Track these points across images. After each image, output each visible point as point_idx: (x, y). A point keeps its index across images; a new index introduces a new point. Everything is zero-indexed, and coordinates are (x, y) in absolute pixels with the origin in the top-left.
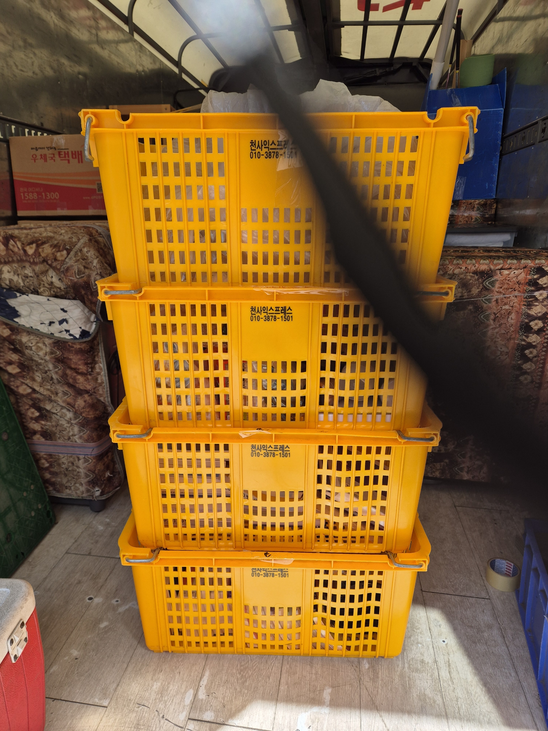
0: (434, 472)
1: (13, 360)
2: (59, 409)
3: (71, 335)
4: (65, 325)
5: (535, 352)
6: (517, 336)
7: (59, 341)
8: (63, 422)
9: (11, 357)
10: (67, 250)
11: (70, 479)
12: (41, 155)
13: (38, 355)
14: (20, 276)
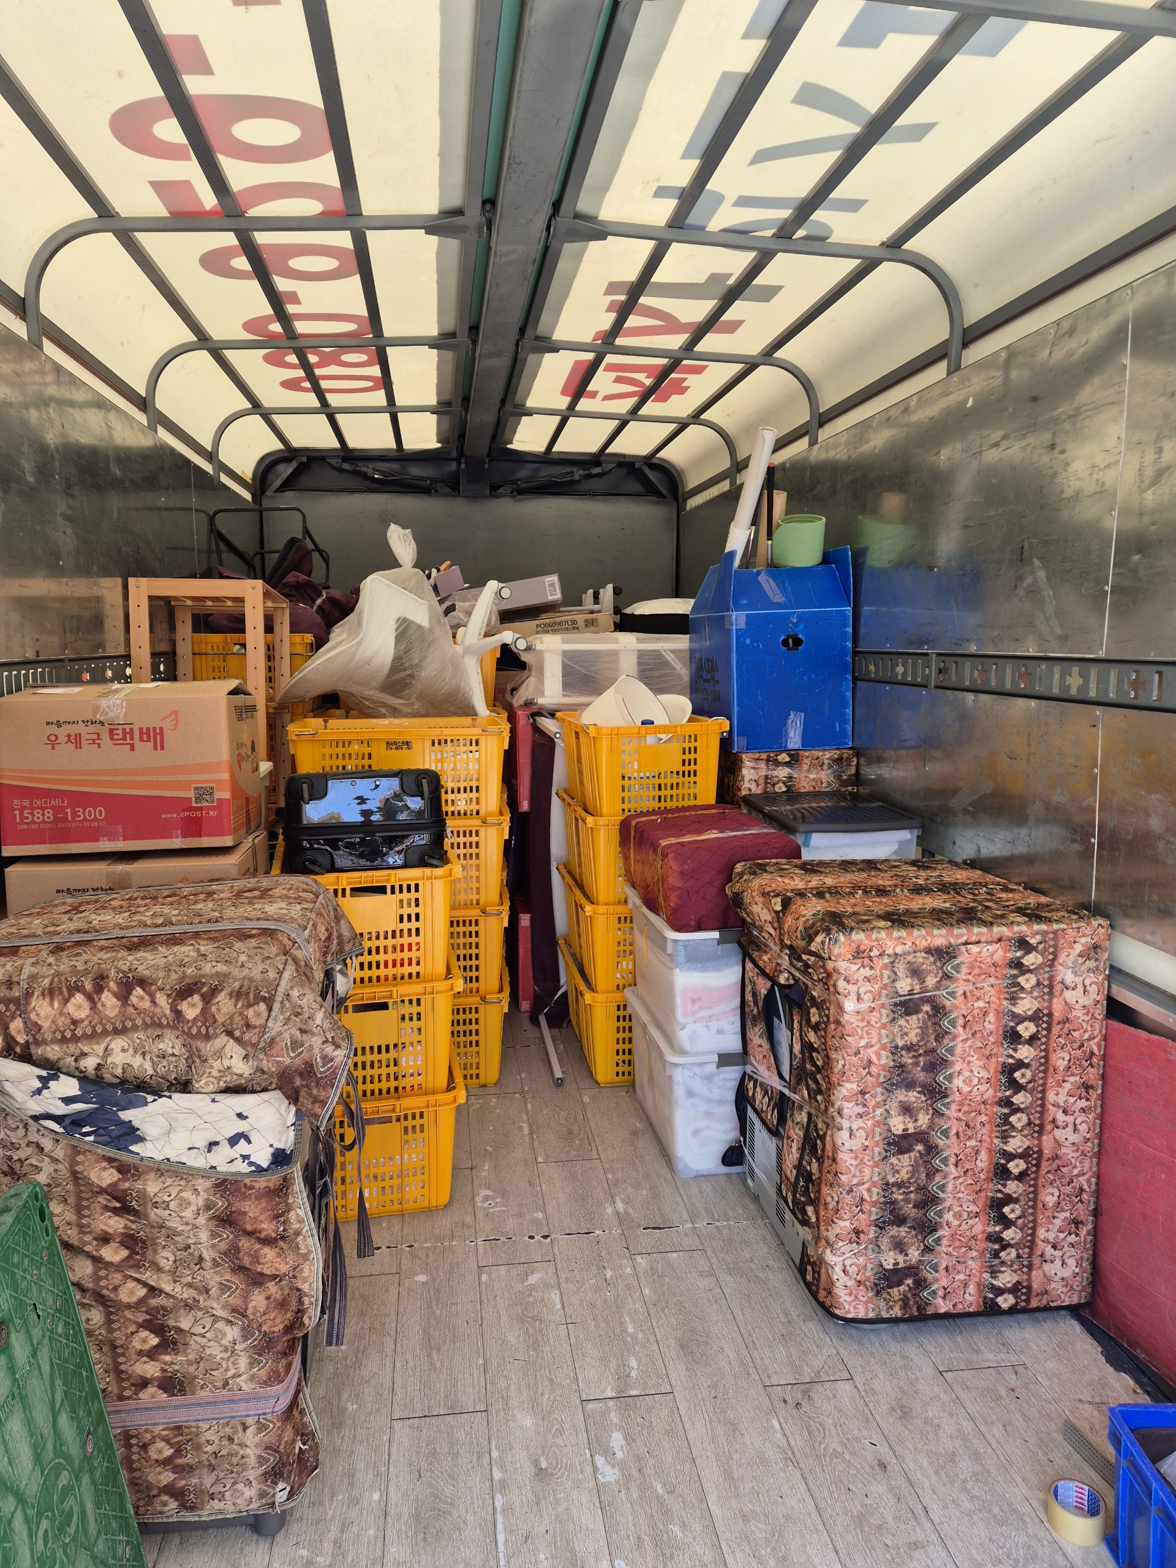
0: (891, 1308)
1: (111, 1231)
2: (208, 1322)
3: (251, 1164)
4: (242, 1147)
5: (1029, 1074)
6: (1001, 1049)
7: (225, 1180)
8: (215, 1351)
9: (106, 1225)
10: (264, 999)
11: (222, 1475)
12: (69, 736)
13: (181, 1217)
14: (148, 1057)
